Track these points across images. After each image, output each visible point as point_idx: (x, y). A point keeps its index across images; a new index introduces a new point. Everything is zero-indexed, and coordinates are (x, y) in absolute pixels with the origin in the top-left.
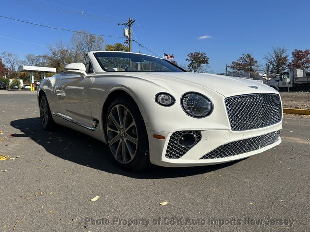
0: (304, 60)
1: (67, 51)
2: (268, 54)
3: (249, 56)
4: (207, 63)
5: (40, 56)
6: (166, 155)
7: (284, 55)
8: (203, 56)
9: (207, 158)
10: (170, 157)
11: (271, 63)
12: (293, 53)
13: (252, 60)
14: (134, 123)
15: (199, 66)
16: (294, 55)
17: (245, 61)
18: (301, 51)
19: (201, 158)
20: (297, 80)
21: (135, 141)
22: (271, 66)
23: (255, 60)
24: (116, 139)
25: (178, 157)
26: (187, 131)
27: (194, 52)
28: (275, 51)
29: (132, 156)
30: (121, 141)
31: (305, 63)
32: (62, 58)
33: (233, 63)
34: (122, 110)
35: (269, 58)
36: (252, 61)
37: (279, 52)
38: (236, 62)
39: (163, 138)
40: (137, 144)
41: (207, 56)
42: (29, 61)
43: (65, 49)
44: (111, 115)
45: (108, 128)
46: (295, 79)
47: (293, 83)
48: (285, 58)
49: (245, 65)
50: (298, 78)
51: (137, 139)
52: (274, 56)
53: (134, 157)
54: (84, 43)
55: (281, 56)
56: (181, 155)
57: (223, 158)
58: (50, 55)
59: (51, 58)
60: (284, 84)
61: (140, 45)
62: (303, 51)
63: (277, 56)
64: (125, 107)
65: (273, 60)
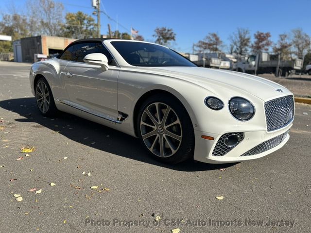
0: (264, 42)
2: (233, 34)
3: (215, 35)
4: (174, 40)
6: (213, 153)
7: (247, 37)
8: (170, 32)
9: (246, 155)
10: (215, 155)
11: (235, 44)
12: (255, 35)
13: (217, 39)
14: (178, 122)
15: (165, 42)
16: (256, 37)
17: (211, 40)
18: (262, 34)
19: (242, 156)
20: (262, 64)
21: (179, 138)
22: (235, 47)
23: (220, 39)
25: (222, 155)
26: (233, 133)
27: (160, 27)
28: (239, 32)
29: (174, 152)
30: (158, 136)
31: (265, 45)
33: (200, 42)
34: (162, 107)
35: (233, 38)
36: (217, 41)
38: (202, 40)
39: (213, 139)
40: (180, 141)
43: (18, 13)
44: (147, 111)
45: (142, 123)
46: (260, 63)
47: (258, 67)
48: (248, 40)
49: (210, 45)
50: (262, 62)
51: (181, 137)
52: (238, 36)
53: (175, 154)
55: (244, 37)
57: (254, 156)
59: (2, 24)
62: (264, 33)
63: (240, 37)
64: (167, 106)
65: (237, 40)
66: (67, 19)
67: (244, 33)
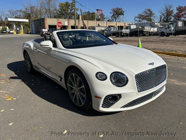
0: (183, 13)
1: (34, 7)
2: (161, 9)
3: (149, 10)
4: (123, 15)
5: (17, 11)
6: (102, 106)
7: (171, 10)
8: (121, 10)
9: (124, 107)
10: (104, 107)
11: (163, 15)
12: (177, 8)
13: (151, 12)
14: (83, 86)
15: (118, 16)
16: (178, 9)
17: (147, 13)
18: (182, 7)
19: (121, 108)
20: (178, 29)
22: (163, 17)
23: (153, 13)
24: (73, 91)
25: (108, 107)
26: (114, 95)
28: (166, 7)
29: (83, 104)
30: (76, 93)
31: (184, 14)
32: (32, 12)
33: (139, 15)
34: (76, 77)
35: (162, 11)
36: (151, 13)
37: (168, 8)
38: (141, 14)
39: (101, 98)
40: (85, 98)
41: (123, 10)
42: (11, 14)
43: (33, 5)
44: (70, 78)
45: (68, 84)
46: (177, 28)
47: (175, 30)
48: (172, 12)
49: (146, 17)
50: (178, 27)
51: (85, 95)
52: (165, 10)
53: (84, 104)
54: (45, 2)
55: (169, 10)
56: (110, 106)
58: (24, 10)
59: (25, 12)
60: (170, 31)
61: (81, 5)
62: (183, 7)
63: (167, 10)
64: (78, 76)
65: (164, 12)
66: (60, 6)
67: (169, 7)
